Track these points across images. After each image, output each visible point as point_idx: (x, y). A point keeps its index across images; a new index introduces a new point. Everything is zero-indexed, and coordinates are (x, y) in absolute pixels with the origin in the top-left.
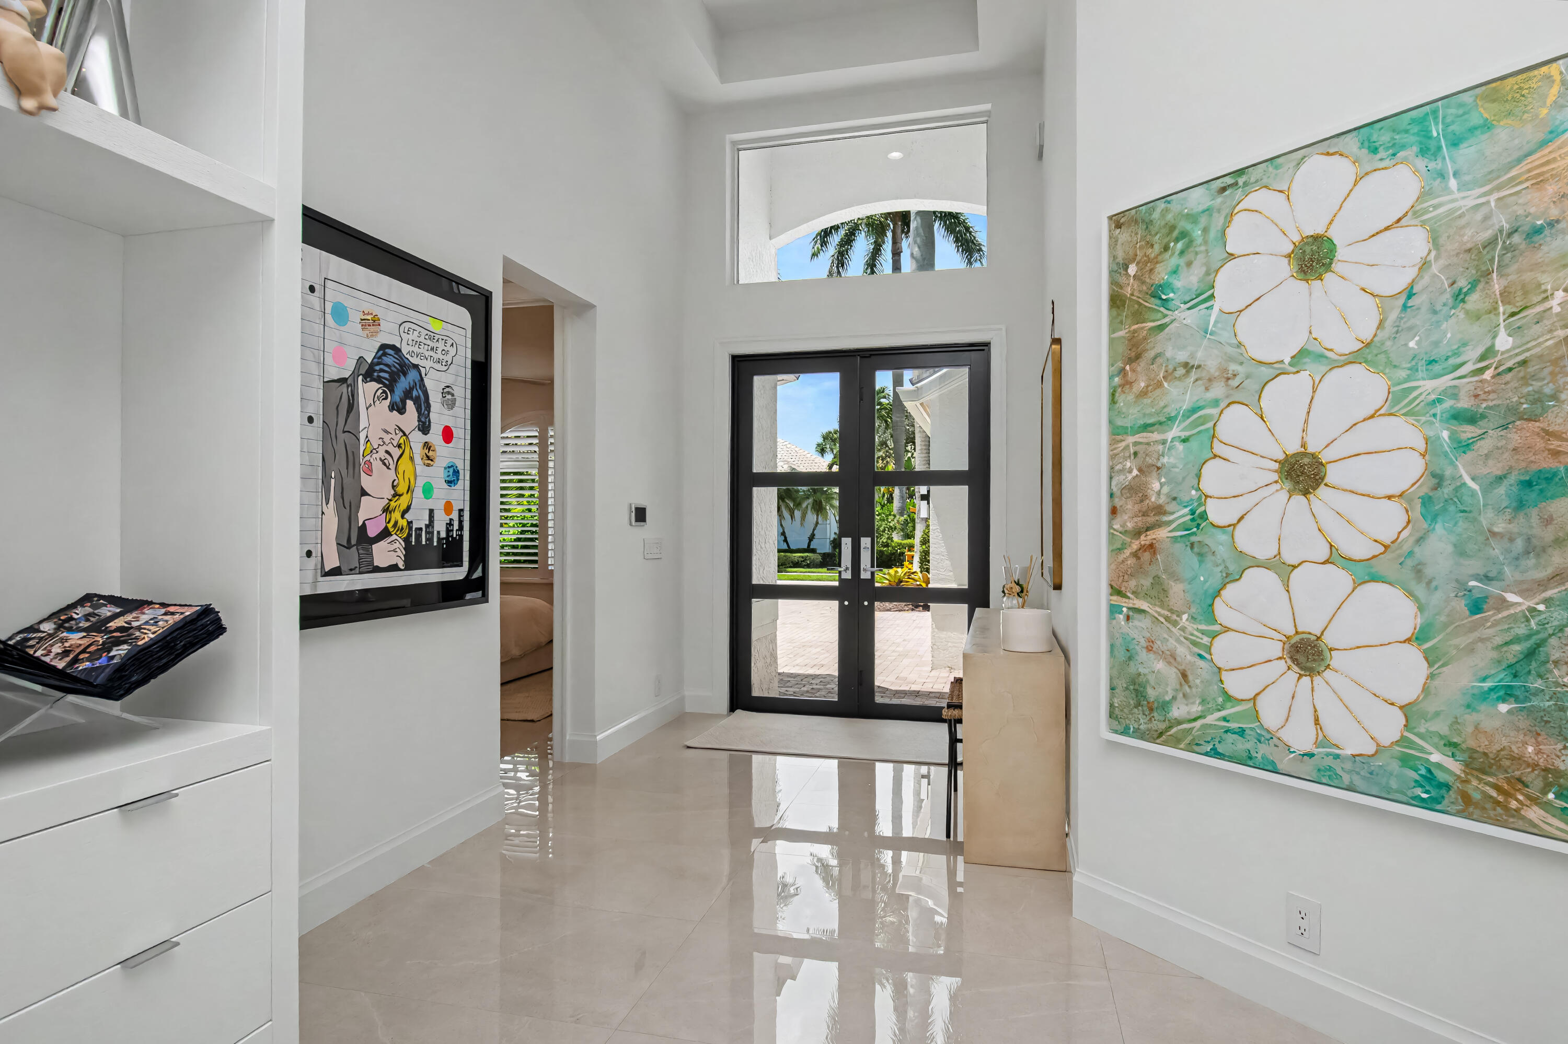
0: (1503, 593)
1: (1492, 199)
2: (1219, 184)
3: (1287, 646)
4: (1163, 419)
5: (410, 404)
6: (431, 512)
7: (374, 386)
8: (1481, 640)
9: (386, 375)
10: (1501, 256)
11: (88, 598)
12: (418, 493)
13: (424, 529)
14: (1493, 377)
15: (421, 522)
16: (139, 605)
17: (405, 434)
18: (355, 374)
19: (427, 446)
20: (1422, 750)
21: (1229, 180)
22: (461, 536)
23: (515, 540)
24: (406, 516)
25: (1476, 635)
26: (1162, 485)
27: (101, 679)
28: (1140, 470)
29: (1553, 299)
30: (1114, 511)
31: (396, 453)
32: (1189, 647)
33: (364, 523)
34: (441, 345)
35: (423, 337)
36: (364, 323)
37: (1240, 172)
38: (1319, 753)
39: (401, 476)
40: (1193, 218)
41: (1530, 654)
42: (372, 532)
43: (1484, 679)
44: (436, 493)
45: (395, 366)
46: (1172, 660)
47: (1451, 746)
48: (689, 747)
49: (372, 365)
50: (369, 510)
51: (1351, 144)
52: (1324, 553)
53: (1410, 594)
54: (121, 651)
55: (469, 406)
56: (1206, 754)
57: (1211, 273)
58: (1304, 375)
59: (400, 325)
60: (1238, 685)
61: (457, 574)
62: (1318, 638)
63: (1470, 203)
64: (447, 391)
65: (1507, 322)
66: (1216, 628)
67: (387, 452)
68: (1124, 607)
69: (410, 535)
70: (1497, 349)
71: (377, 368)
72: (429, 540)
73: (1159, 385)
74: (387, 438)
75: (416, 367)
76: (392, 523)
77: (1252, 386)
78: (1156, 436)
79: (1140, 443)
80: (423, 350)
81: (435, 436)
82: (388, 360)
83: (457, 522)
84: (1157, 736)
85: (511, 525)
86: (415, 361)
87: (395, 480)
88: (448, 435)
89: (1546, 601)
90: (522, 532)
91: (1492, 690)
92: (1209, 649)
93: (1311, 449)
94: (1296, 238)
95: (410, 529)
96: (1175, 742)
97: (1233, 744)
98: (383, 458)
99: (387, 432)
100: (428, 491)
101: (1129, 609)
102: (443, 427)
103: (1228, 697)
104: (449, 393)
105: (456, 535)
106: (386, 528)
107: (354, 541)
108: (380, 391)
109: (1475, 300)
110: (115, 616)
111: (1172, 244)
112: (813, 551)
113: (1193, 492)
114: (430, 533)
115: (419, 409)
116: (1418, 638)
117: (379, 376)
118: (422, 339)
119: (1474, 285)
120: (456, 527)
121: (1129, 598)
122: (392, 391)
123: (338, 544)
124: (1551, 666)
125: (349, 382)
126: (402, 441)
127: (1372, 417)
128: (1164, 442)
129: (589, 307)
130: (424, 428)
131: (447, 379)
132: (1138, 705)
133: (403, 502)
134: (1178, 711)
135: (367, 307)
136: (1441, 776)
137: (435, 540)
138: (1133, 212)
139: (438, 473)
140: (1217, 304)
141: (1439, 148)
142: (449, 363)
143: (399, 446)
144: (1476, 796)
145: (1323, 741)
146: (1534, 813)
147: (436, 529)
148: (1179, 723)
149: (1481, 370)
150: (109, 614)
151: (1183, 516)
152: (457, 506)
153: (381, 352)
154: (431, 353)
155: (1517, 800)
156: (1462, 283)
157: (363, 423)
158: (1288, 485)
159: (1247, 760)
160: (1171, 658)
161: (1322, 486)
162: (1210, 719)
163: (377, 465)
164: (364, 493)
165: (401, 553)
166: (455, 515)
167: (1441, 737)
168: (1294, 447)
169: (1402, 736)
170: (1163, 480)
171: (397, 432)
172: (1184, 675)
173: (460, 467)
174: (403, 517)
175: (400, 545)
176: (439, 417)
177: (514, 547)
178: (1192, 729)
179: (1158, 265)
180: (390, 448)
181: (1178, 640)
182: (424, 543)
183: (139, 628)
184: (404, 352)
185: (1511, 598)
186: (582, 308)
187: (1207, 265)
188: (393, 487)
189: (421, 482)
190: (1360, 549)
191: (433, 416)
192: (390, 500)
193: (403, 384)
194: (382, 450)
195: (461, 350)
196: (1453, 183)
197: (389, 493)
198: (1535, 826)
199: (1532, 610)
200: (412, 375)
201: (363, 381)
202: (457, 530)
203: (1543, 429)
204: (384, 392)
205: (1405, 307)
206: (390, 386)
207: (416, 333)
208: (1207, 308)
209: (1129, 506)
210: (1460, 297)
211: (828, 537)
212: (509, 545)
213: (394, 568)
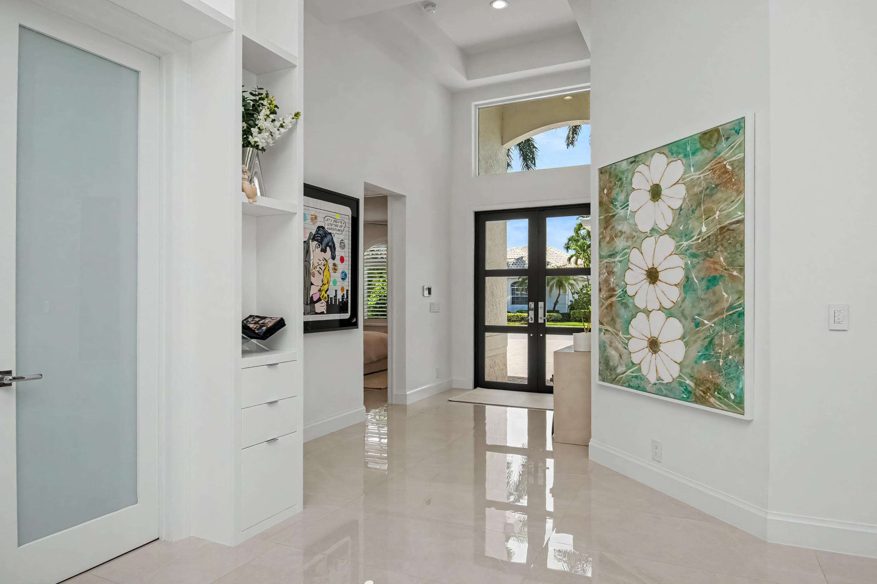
0: (704, 320)
1: (702, 176)
2: (630, 160)
3: (649, 342)
4: (614, 253)
5: (328, 248)
6: (336, 291)
7: (315, 243)
8: (699, 338)
9: (319, 238)
10: (704, 197)
11: (250, 316)
12: (331, 283)
13: (333, 298)
14: (701, 241)
15: (332, 295)
16: (264, 318)
17: (326, 261)
18: (309, 239)
19: (334, 265)
20: (684, 379)
21: (633, 159)
22: (348, 301)
23: (376, 304)
24: (327, 293)
25: (696, 336)
26: (614, 279)
27: (261, 334)
28: (608, 273)
29: (716, 214)
30: (600, 290)
31: (323, 268)
32: (622, 345)
33: (312, 296)
34: (339, 224)
35: (333, 221)
36: (312, 220)
37: (636, 157)
38: (658, 383)
39: (325, 277)
40: (623, 172)
41: (710, 343)
42: (315, 299)
43: (699, 352)
44: (338, 283)
45: (322, 234)
46: (617, 350)
47: (691, 377)
48: (450, 401)
49: (315, 234)
50: (314, 290)
51: (666, 151)
52: (657, 307)
53: (680, 321)
54: (264, 328)
55: (350, 247)
56: (627, 387)
57: (628, 195)
58: (653, 237)
59: (324, 218)
60: (636, 359)
61: (346, 316)
62: (657, 339)
63: (696, 177)
64: (342, 242)
65: (705, 222)
66: (629, 336)
67: (320, 268)
68: (603, 329)
69: (328, 300)
70: (702, 231)
71: (316, 236)
72: (335, 302)
73: (613, 239)
74: (320, 263)
75: (330, 234)
76: (322, 295)
77: (639, 241)
78: (613, 260)
79: (608, 262)
80: (333, 227)
81: (337, 261)
82: (320, 232)
83: (346, 295)
84: (612, 381)
85: (374, 296)
86: (330, 231)
87: (323, 279)
88: (342, 260)
89: (714, 323)
90: (380, 300)
91: (702, 355)
92: (627, 345)
93: (655, 267)
94: (652, 185)
95: (328, 298)
96: (618, 383)
97: (634, 382)
98: (319, 270)
99: (320, 260)
100: (335, 283)
101: (605, 330)
102: (340, 257)
103: (633, 364)
104: (342, 243)
105: (346, 300)
106: (320, 297)
107: (309, 303)
108: (318, 244)
109: (697, 213)
110: (259, 321)
111: (617, 183)
112: (557, 312)
113: (623, 283)
114: (336, 300)
115: (331, 251)
116: (682, 338)
117: (317, 239)
118: (332, 223)
119: (697, 207)
120: (345, 297)
121: (604, 325)
122: (322, 244)
123: (304, 303)
124: (715, 346)
125: (307, 242)
126: (325, 263)
127: (671, 255)
128: (615, 262)
129: (404, 196)
130: (333, 258)
131: (341, 237)
132: (607, 369)
133: (325, 287)
134: (620, 370)
135: (313, 213)
136: (689, 389)
137: (338, 302)
138: (606, 167)
139: (338, 275)
140: (630, 208)
141: (689, 155)
142: (343, 230)
143: (324, 265)
144: (698, 395)
145: (659, 379)
146: (712, 400)
147: (338, 298)
148: (619, 375)
149: (698, 239)
150: (258, 320)
151: (620, 292)
152: (346, 288)
153: (318, 229)
154: (336, 228)
155: (708, 396)
156: (694, 207)
157: (312, 257)
158: (649, 280)
159: (638, 388)
160: (616, 349)
161: (658, 281)
162: (628, 373)
163: (316, 273)
164: (312, 284)
165: (325, 307)
166: (345, 292)
167: (689, 374)
168: (650, 266)
169: (679, 375)
170: (615, 278)
171: (324, 260)
172: (620, 356)
173: (347, 273)
174: (326, 293)
175: (325, 304)
176: (339, 253)
177: (375, 307)
178: (622, 377)
179: (613, 191)
180: (321, 266)
181: (619, 342)
182: (333, 303)
183: (267, 323)
184: (326, 228)
185: (706, 322)
186: (400, 197)
187: (627, 192)
188: (322, 281)
189: (332, 279)
190: (668, 305)
191: (337, 253)
192: (321, 287)
193: (326, 240)
194: (318, 267)
195: (347, 225)
196: (692, 169)
197: (321, 284)
198: (712, 404)
199: (711, 326)
200: (329, 237)
201: (312, 241)
202: (346, 298)
203: (714, 261)
204: (319, 245)
205: (679, 214)
206: (321, 242)
207: (330, 220)
208: (627, 209)
209: (604, 288)
210: (693, 212)
211: (567, 303)
212: (373, 307)
213: (322, 313)
